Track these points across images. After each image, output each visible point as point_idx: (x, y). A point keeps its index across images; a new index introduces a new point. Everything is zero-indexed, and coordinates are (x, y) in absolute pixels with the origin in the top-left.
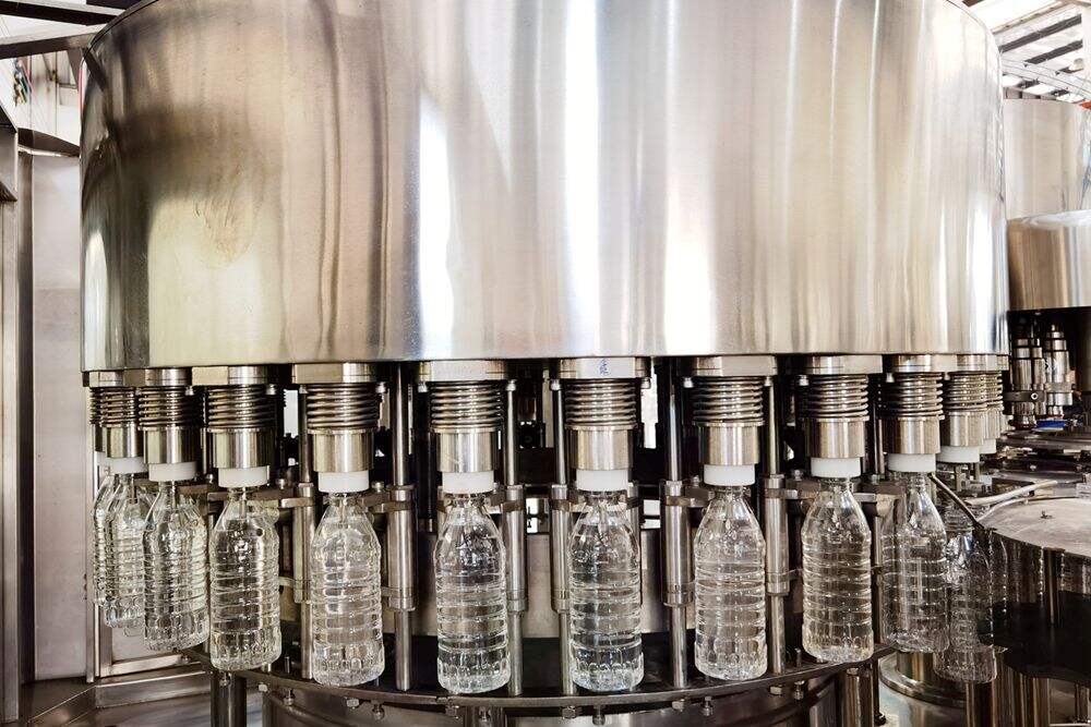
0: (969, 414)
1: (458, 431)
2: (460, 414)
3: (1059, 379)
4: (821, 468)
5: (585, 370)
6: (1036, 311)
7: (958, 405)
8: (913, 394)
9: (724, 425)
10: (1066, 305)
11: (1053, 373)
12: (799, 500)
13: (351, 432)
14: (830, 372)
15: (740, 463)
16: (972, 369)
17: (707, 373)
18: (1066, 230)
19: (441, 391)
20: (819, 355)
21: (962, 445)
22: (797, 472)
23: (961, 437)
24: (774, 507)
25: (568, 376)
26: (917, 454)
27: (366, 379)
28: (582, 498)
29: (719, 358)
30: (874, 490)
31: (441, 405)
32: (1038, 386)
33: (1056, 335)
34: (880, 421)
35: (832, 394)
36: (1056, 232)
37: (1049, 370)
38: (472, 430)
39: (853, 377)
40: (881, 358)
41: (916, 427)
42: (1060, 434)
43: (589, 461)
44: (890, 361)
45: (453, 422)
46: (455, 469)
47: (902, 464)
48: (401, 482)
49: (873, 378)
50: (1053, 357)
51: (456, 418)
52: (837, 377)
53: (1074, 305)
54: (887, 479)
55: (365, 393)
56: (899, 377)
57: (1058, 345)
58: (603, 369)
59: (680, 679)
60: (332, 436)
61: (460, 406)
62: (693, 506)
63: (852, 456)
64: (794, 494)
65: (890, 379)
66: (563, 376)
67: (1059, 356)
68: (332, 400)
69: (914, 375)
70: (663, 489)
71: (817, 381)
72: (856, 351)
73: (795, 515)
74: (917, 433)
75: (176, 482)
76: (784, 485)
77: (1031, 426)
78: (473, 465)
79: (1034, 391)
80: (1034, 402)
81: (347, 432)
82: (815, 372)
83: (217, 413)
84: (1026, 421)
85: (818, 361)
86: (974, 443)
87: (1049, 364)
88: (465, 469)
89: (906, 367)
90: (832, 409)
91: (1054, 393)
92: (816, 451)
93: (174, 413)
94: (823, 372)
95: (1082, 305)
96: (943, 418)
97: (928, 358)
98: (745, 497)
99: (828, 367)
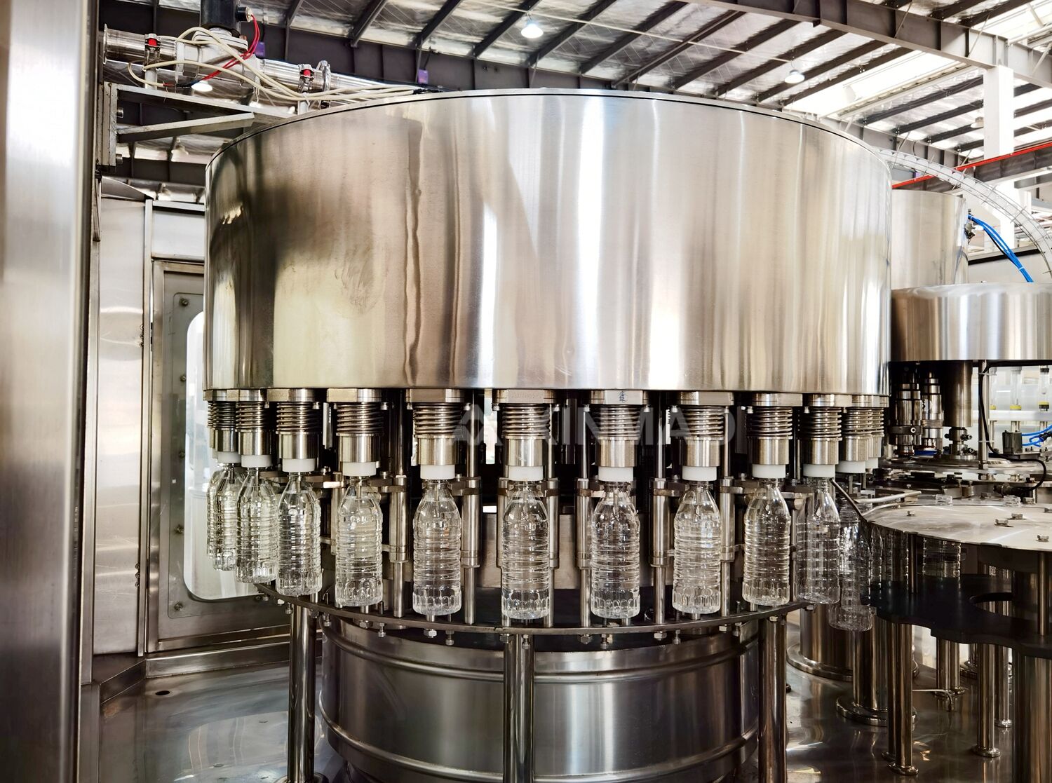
0: (859, 438)
1: (522, 438)
2: (523, 426)
3: (933, 417)
4: (760, 472)
5: (609, 399)
6: (917, 362)
7: (852, 431)
8: (823, 422)
9: (698, 438)
10: (937, 359)
11: (929, 412)
12: (743, 495)
13: (447, 437)
14: (768, 405)
15: (707, 465)
16: (863, 405)
17: (687, 403)
18: (940, 299)
19: (511, 410)
20: (761, 393)
21: (853, 461)
22: (743, 475)
23: (853, 454)
24: (726, 499)
25: (596, 402)
26: (823, 464)
27: (458, 401)
28: (602, 487)
29: (697, 393)
30: (793, 490)
31: (510, 419)
32: (917, 422)
33: (932, 381)
34: (799, 441)
35: (768, 420)
36: (932, 301)
37: (926, 410)
38: (531, 438)
39: (783, 409)
40: (802, 395)
41: (823, 446)
42: (931, 460)
43: (609, 460)
44: (808, 398)
45: (518, 431)
46: (519, 463)
47: (814, 471)
48: (472, 475)
49: (797, 411)
50: (929, 399)
51: (521, 429)
52: (772, 408)
53: (944, 359)
54: (802, 483)
55: (456, 411)
56: (813, 409)
57: (933, 389)
58: (622, 398)
59: (660, 618)
60: (433, 439)
61: (523, 421)
62: (673, 495)
63: (780, 464)
64: (740, 490)
65: (807, 411)
66: (592, 402)
67: (934, 398)
68: (433, 415)
69: (822, 409)
70: (652, 484)
71: (759, 410)
72: (785, 389)
73: (740, 506)
74: (824, 450)
75: (302, 473)
76: (733, 484)
77: (910, 453)
78: (531, 462)
79: (913, 426)
80: (913, 435)
81: (443, 437)
82: (758, 404)
83: (343, 422)
84: (906, 450)
85: (760, 396)
86: (862, 459)
87: (926, 404)
88: (526, 464)
89: (818, 403)
90: (768, 430)
91: (929, 428)
92: (756, 458)
93: (302, 422)
94: (763, 404)
95: (950, 358)
96: (841, 439)
97: (832, 396)
98: (710, 490)
99: (767, 401)
